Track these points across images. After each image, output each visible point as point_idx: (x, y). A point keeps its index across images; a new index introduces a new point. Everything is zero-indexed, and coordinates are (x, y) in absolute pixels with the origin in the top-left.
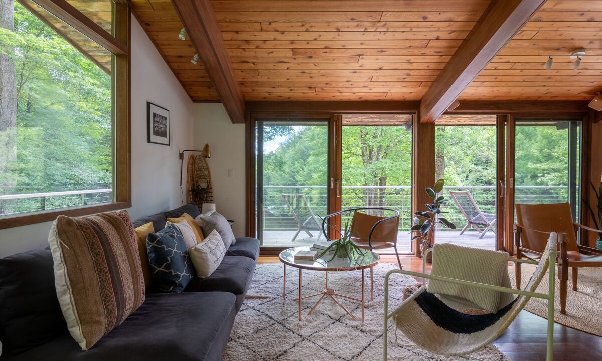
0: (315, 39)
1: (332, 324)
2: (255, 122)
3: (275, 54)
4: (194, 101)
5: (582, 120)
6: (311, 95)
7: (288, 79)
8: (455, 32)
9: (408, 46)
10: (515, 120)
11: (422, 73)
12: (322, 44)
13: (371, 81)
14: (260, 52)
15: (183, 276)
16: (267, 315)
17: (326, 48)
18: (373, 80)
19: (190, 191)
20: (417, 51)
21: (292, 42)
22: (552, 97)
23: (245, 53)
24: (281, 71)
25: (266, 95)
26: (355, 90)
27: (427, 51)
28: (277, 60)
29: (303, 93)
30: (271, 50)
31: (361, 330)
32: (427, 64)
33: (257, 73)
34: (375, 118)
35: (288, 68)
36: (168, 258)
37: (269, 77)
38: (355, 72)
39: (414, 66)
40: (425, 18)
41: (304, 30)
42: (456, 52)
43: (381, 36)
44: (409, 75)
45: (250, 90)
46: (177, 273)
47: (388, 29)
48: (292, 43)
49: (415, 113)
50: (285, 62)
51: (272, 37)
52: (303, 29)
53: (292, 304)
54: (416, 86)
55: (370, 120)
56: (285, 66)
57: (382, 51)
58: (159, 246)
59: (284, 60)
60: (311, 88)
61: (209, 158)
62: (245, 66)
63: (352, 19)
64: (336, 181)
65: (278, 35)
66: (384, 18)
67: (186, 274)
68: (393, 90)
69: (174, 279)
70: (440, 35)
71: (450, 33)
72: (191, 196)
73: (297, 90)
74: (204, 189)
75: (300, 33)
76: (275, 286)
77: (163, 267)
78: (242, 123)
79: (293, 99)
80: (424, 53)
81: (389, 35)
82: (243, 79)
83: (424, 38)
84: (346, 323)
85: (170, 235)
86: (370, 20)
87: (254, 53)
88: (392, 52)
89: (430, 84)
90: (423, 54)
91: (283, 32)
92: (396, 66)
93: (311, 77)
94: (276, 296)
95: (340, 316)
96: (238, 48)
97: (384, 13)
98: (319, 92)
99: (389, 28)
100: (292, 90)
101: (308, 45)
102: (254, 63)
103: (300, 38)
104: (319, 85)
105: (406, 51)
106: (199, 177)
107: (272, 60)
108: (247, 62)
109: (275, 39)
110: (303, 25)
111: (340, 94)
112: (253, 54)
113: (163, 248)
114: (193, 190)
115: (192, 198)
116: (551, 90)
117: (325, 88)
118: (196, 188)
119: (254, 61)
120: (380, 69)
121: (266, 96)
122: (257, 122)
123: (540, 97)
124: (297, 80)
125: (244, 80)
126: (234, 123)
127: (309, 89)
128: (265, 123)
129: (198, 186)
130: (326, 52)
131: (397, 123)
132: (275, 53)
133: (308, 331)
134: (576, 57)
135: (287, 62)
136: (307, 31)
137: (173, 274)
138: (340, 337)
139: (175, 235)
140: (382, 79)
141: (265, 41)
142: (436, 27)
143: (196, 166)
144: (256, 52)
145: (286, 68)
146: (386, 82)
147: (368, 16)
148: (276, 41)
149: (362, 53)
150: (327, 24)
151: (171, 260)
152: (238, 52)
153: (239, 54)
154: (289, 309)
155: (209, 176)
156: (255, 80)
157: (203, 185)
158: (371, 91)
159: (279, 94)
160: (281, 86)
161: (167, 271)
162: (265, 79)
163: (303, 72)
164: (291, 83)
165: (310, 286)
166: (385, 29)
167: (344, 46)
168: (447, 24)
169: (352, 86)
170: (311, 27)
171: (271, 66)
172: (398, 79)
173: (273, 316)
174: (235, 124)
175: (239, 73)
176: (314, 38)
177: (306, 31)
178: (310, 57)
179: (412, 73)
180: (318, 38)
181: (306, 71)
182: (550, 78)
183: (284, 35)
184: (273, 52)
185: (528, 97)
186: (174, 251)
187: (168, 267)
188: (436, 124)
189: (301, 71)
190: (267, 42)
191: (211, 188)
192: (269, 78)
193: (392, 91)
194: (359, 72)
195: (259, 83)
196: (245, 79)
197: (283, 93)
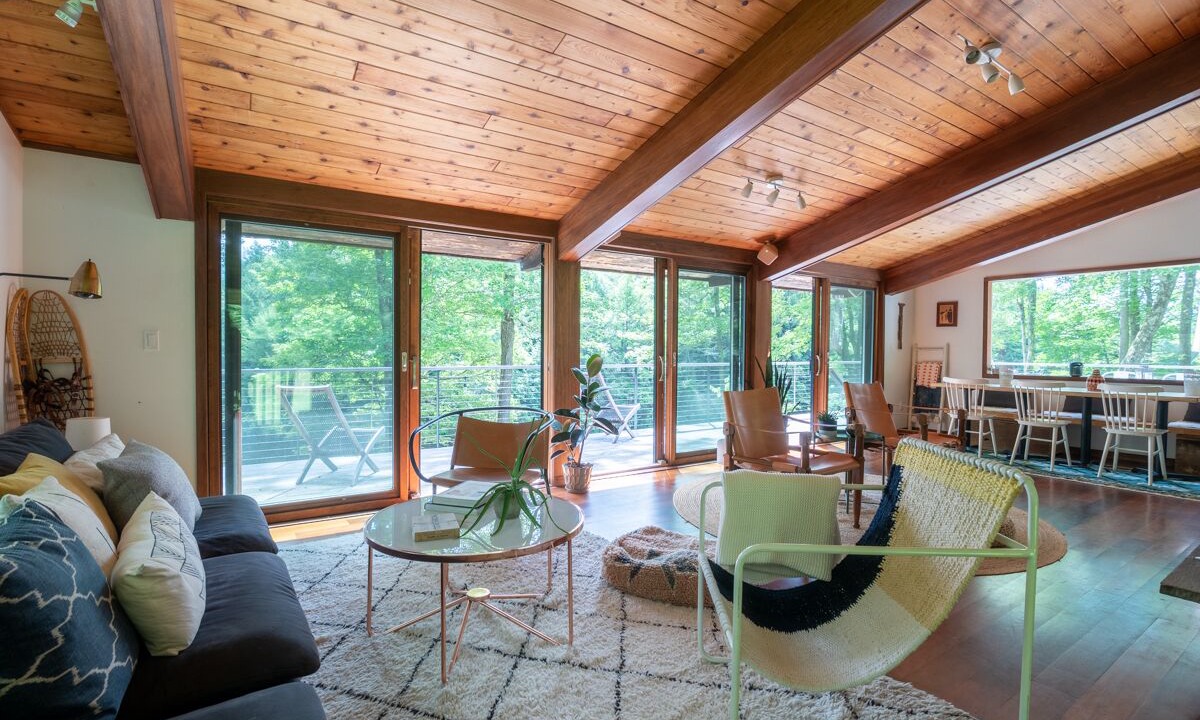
0: (415, 54)
1: (515, 667)
2: (220, 222)
3: (309, 64)
4: (27, 143)
5: (745, 275)
6: (365, 180)
7: (323, 133)
8: (656, 110)
9: (579, 116)
10: (679, 267)
11: (581, 172)
12: (429, 69)
13: (493, 171)
14: (271, 50)
15: (111, 674)
16: (350, 692)
17: (432, 80)
18: (499, 169)
19: (17, 388)
20: (591, 131)
21: (362, 46)
22: (722, 240)
23: (227, 39)
24: (312, 111)
25: (258, 161)
26: (458, 183)
27: (604, 132)
28: (311, 81)
29: (349, 172)
30: (303, 52)
31: (580, 665)
32: (594, 158)
33: (248, 101)
34: (475, 243)
35: (331, 107)
36: (55, 632)
37: (276, 118)
38: (472, 147)
39: (575, 157)
40: (626, 69)
41: (399, 24)
42: (642, 146)
43: (545, 85)
44: (559, 171)
45: (214, 140)
46: (92, 672)
47: (561, 73)
48: (361, 48)
49: (549, 241)
50: (329, 91)
51: (315, 19)
52: (399, 21)
53: (395, 643)
54: (564, 193)
55: (465, 246)
56: (325, 100)
57: (534, 115)
58: (16, 600)
59: (328, 85)
60: (369, 162)
61: (97, 297)
62: (217, 76)
63: (507, 32)
64: (411, 357)
65: (332, 18)
66: (563, 49)
67: (119, 664)
68: (525, 195)
69: (81, 699)
70: (634, 110)
71: (649, 110)
72: (23, 402)
73: (336, 162)
74: (63, 381)
75: (387, 29)
76: (323, 602)
77: (33, 669)
78: (187, 218)
79: (321, 182)
80: (599, 137)
81: (558, 87)
82: (204, 109)
83: (609, 107)
84: (541, 657)
85: (42, 547)
86: (538, 45)
87: (253, 47)
88: (549, 120)
89: (585, 193)
90: (596, 138)
91: (347, 15)
92: (544, 149)
93: (378, 138)
94: (344, 632)
95: (519, 644)
96: (210, 22)
97: (567, 38)
98: (385, 175)
99: (564, 72)
100: (324, 160)
101: (397, 63)
102: (245, 75)
103: (384, 41)
104: (390, 160)
105: (573, 125)
106: (47, 350)
107: (298, 77)
108: (227, 67)
109: (321, 27)
110: (400, 12)
111: (427, 187)
112: (250, 49)
113: (32, 602)
114: (27, 385)
115: (27, 406)
116: (726, 229)
117: (400, 169)
118: (33, 377)
119: (247, 68)
120: (519, 149)
121: (253, 164)
122: (223, 222)
123: (709, 238)
124: (343, 140)
125: (206, 113)
126: (160, 214)
127: (365, 164)
128: (245, 226)
129: (41, 374)
130: (428, 90)
131: (507, 256)
132: (311, 61)
133: (478, 703)
134: (773, 186)
135: (334, 91)
136: (405, 28)
137: (77, 680)
138: (554, 697)
139: (59, 541)
140: (516, 171)
141: (294, 23)
142: (633, 93)
143: (34, 319)
144: (259, 46)
145: (327, 107)
146: (518, 177)
147: (537, 35)
148: (322, 32)
149: (497, 110)
150: (453, 25)
151: (68, 637)
152: (210, 34)
153: (210, 39)
154: (397, 657)
155: (80, 346)
156: (236, 117)
157: (60, 369)
158: (488, 190)
159: (291, 165)
160: (302, 147)
161: (52, 679)
162: (264, 122)
163: (364, 125)
164: (330, 144)
165: (403, 585)
166: (555, 72)
167: (469, 86)
168: (651, 91)
169: (456, 174)
170: (418, 22)
171: (290, 92)
172: (540, 175)
173: (368, 690)
174: (163, 220)
175: (195, 91)
176: (413, 49)
177: (402, 29)
178: (392, 93)
179: (568, 169)
180: (423, 53)
181: (373, 123)
182: (731, 212)
183: (348, 21)
184: (305, 57)
185: (697, 237)
186: (72, 599)
187: (57, 662)
188: (582, 265)
189: (361, 120)
190: (298, 27)
191: (88, 378)
192: (275, 121)
193: (522, 196)
194: (479, 149)
195: (243, 129)
196: (209, 109)
197: (303, 164)
